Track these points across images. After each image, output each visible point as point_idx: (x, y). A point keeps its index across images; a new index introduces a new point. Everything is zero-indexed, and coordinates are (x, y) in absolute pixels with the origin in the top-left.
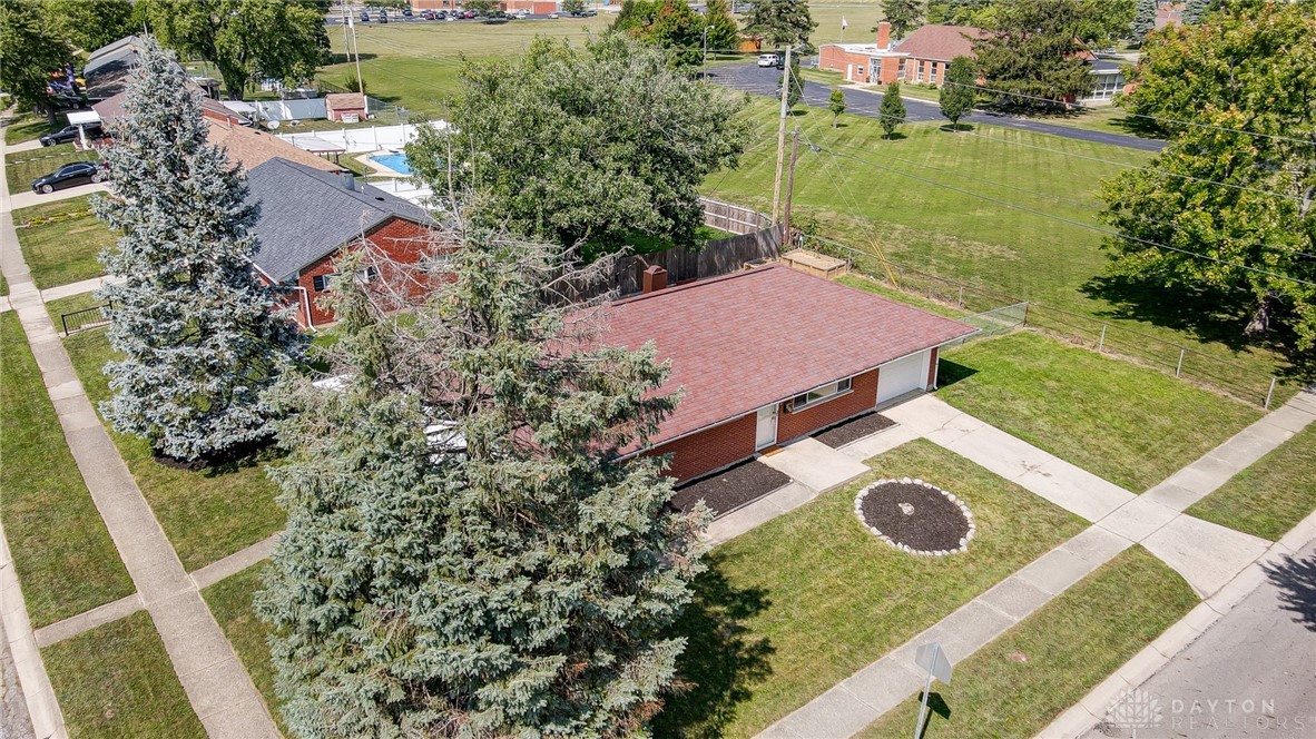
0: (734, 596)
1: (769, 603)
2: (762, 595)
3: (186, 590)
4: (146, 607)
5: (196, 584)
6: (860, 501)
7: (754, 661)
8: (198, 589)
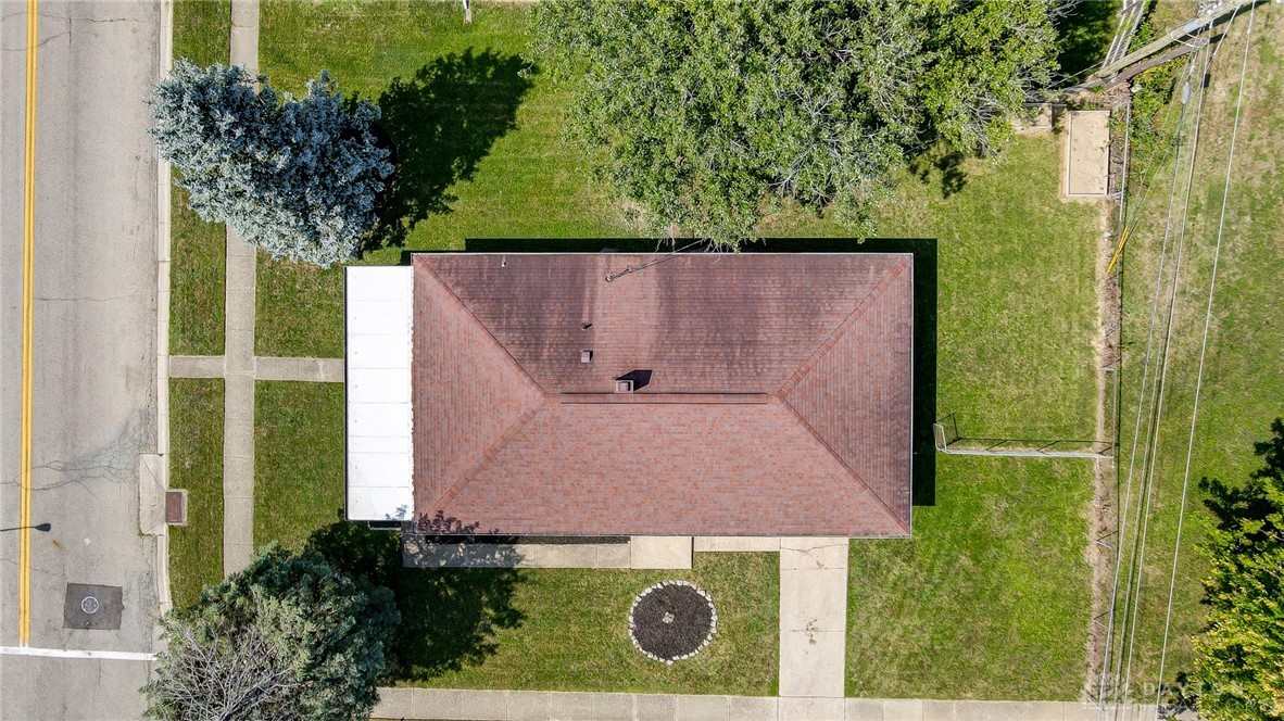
0: (506, 609)
1: (520, 625)
2: (522, 618)
3: (248, 373)
4: (225, 375)
5: (255, 371)
6: (649, 590)
7: (479, 653)
8: (255, 378)
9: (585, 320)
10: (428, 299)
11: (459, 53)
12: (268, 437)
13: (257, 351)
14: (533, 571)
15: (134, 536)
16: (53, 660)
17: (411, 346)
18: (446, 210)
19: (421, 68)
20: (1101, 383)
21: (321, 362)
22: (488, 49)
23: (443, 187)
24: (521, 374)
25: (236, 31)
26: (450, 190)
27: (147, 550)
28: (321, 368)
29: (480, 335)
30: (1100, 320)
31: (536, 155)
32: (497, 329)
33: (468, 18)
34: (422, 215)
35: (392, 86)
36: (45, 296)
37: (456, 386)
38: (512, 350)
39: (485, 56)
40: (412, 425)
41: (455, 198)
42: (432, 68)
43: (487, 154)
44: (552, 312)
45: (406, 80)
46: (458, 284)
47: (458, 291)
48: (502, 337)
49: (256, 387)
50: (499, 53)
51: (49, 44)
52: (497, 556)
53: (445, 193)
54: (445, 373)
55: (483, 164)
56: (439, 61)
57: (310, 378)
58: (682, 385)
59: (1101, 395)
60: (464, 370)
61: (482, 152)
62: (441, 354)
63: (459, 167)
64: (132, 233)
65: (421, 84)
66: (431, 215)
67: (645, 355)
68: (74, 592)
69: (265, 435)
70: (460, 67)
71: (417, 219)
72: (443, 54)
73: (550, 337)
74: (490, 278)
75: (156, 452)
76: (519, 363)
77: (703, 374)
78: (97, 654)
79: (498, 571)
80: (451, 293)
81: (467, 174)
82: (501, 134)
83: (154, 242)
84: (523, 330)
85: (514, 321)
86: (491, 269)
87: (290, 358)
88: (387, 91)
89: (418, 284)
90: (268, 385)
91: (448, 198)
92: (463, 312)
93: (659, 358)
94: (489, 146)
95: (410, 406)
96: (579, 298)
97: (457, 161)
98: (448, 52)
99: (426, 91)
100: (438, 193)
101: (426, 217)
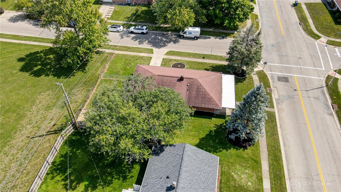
7: (212, 66)
9: (188, 92)
10: (219, 101)
15: (277, 88)
16: (289, 74)
18: (216, 125)
19: (221, 152)
20: (96, 86)
23: (216, 130)
24: (201, 83)
25: (268, 169)
26: (215, 129)
27: (275, 86)
30: (92, 94)
31: (196, 133)
32: (205, 92)
34: (221, 125)
35: (228, 150)
36: (304, 125)
38: (202, 88)
41: (214, 127)
42: (218, 152)
43: (206, 134)
44: (194, 94)
45: (224, 151)
46: (212, 102)
47: (212, 100)
48: (204, 90)
51: (316, 174)
53: (216, 129)
54: (215, 89)
55: (207, 133)
56: (216, 153)
58: (172, 78)
59: (97, 85)
60: (212, 88)
61: (207, 135)
62: (216, 92)
63: (213, 133)
64: (287, 133)
65: (221, 149)
66: (219, 125)
67: (178, 84)
68: (288, 81)
70: (212, 151)
71: (222, 125)
73: (195, 90)
74: (206, 102)
75: (275, 98)
76: (201, 85)
77: (168, 80)
78: (282, 74)
80: (214, 100)
81: (211, 131)
82: (203, 138)
83: (282, 131)
84: (200, 91)
85: (202, 93)
86: (206, 104)
88: (229, 150)
91: (215, 127)
92: (211, 96)
93: (175, 84)
94: (206, 136)
96: (189, 96)
97: (213, 134)
99: (220, 148)
100: (217, 128)
101: (220, 124)
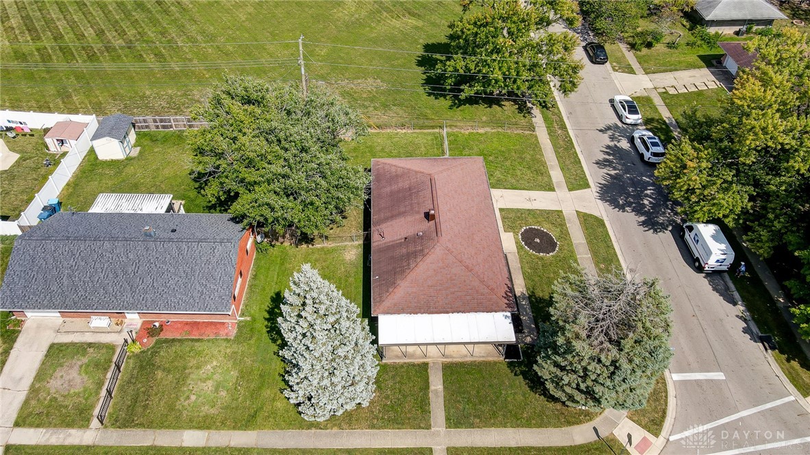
3: (442, 433)
4: (445, 447)
5: (440, 429)
6: (526, 247)
8: (444, 429)
9: (403, 240)
10: (395, 305)
11: (266, 323)
12: (479, 418)
13: (428, 427)
14: (528, 289)
17: (419, 315)
19: (270, 341)
21: (432, 388)
22: (266, 311)
24: (430, 253)
25: (233, 444)
28: (435, 388)
29: (412, 276)
32: (409, 267)
33: (248, 319)
37: (439, 288)
38: (419, 259)
39: (269, 312)
40: (460, 314)
46: (387, 289)
47: (391, 289)
49: (450, 427)
50: (268, 307)
52: (524, 303)
54: (433, 294)
56: (268, 332)
57: (442, 394)
58: (430, 201)
59: (422, 130)
60: (430, 283)
62: (423, 296)
67: (417, 217)
69: (478, 420)
72: (265, 330)
73: (411, 249)
74: (384, 280)
76: (424, 256)
77: (424, 197)
79: (531, 302)
80: (392, 292)
84: (409, 259)
85: (405, 263)
86: (379, 281)
87: (431, 406)
89: (388, 312)
90: (448, 419)
92: (402, 285)
95: (451, 314)
96: (393, 246)
98: (265, 328)
